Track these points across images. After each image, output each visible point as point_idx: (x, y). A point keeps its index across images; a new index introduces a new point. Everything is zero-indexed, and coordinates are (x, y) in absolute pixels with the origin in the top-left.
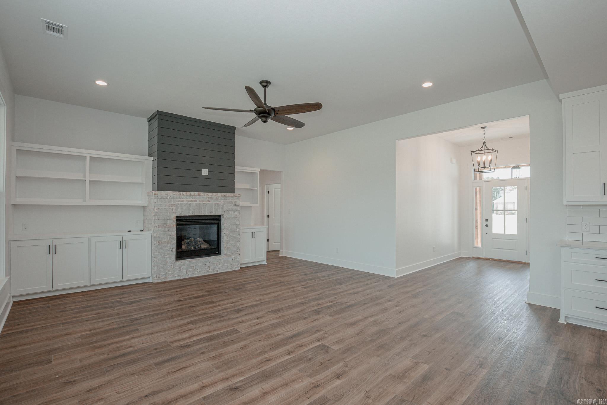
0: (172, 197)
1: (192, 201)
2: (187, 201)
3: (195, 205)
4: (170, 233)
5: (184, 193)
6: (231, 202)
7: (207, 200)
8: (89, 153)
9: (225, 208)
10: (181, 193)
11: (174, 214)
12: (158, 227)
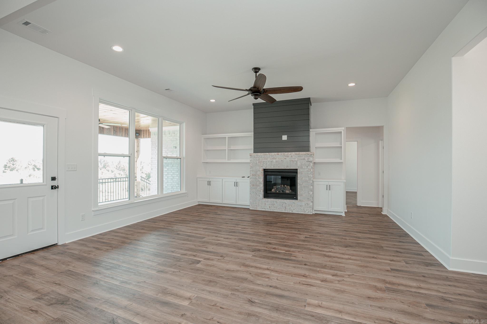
0: (260, 157)
1: (273, 159)
2: (270, 159)
3: (275, 161)
4: (259, 180)
5: (267, 153)
6: (304, 159)
7: (284, 158)
8: (227, 135)
9: (299, 164)
10: (266, 153)
11: (262, 167)
12: (252, 176)
